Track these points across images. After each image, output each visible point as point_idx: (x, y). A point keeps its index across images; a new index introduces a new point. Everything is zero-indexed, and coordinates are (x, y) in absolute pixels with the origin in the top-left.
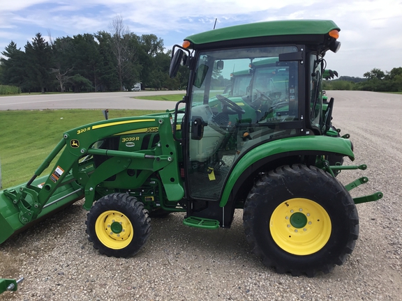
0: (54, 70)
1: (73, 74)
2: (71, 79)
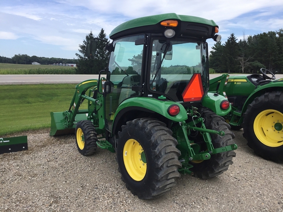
0: (239, 58)
1: (253, 61)
2: (250, 64)
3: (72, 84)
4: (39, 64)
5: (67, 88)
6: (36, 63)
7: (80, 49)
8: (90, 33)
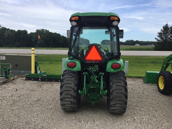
3: (140, 56)
4: (139, 45)
5: (136, 59)
6: (138, 45)
7: (158, 35)
8: (166, 24)
